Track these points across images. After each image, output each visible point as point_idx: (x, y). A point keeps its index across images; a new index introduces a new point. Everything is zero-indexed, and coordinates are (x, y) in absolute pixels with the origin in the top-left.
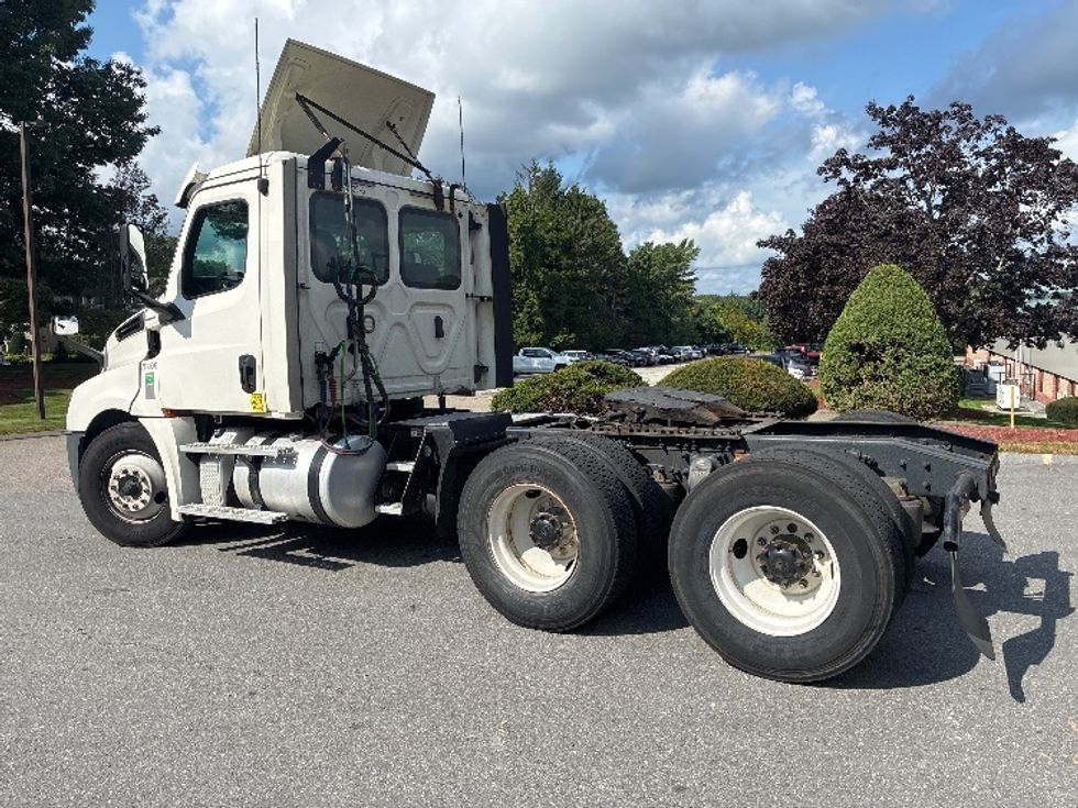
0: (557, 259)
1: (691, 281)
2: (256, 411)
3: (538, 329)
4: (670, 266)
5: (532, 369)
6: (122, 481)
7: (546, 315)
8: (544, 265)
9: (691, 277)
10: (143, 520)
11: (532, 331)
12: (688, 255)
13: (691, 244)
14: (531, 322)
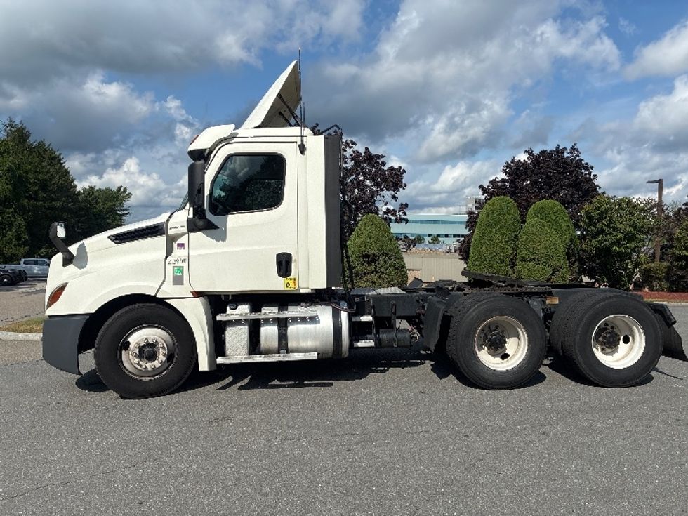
0: (36, 193)
1: (124, 215)
2: (288, 289)
3: (25, 244)
4: (110, 204)
5: (34, 274)
6: (141, 349)
7: (31, 234)
8: (26, 197)
9: (125, 212)
10: (153, 376)
11: (19, 245)
12: (123, 197)
13: (125, 190)
14: (19, 238)
